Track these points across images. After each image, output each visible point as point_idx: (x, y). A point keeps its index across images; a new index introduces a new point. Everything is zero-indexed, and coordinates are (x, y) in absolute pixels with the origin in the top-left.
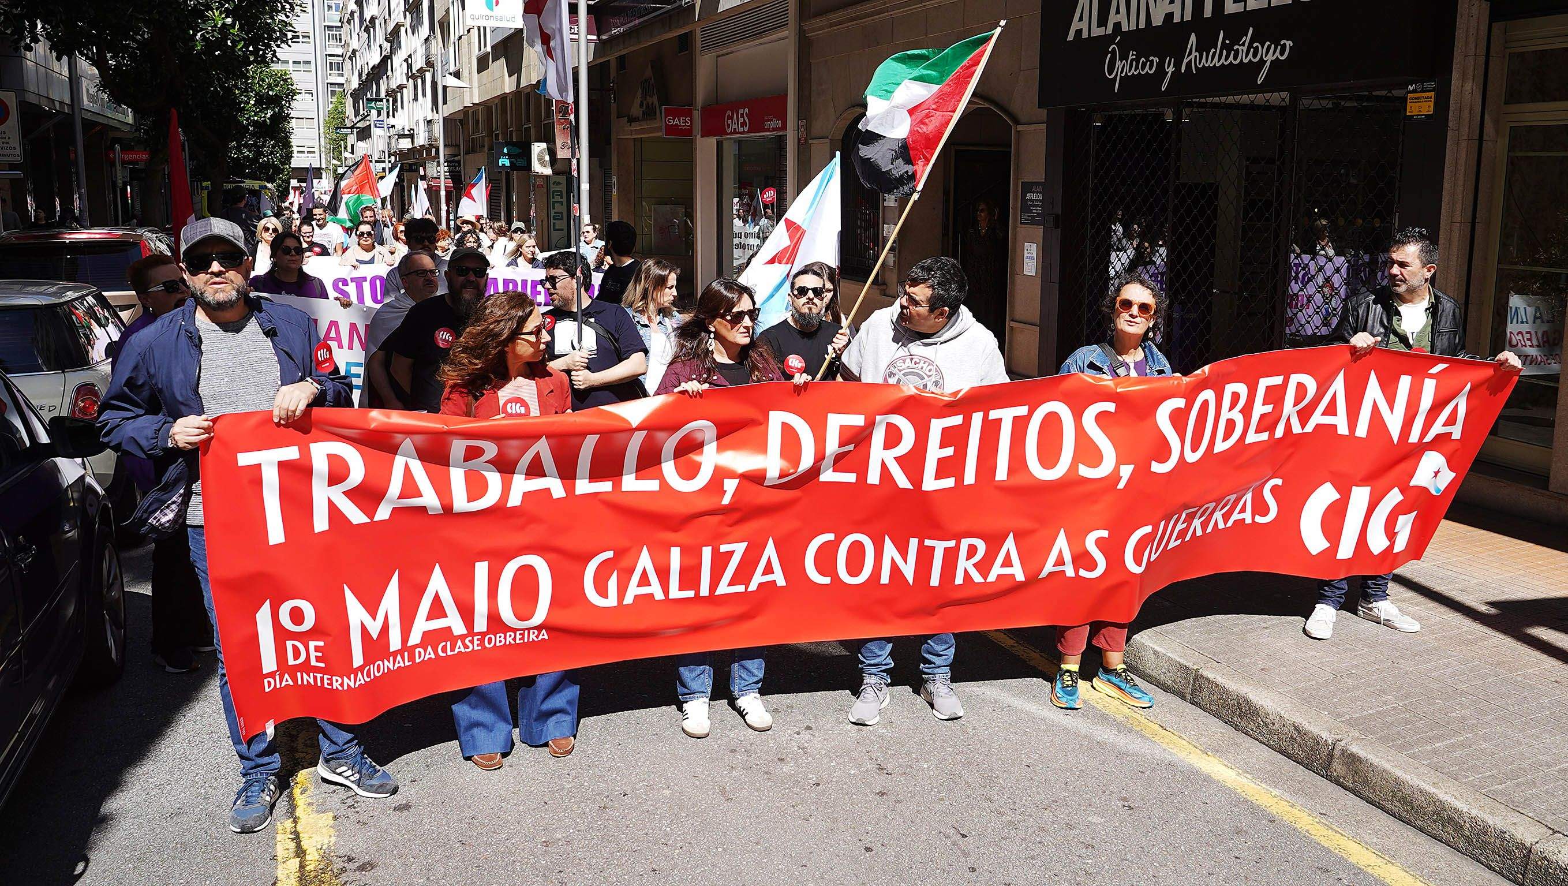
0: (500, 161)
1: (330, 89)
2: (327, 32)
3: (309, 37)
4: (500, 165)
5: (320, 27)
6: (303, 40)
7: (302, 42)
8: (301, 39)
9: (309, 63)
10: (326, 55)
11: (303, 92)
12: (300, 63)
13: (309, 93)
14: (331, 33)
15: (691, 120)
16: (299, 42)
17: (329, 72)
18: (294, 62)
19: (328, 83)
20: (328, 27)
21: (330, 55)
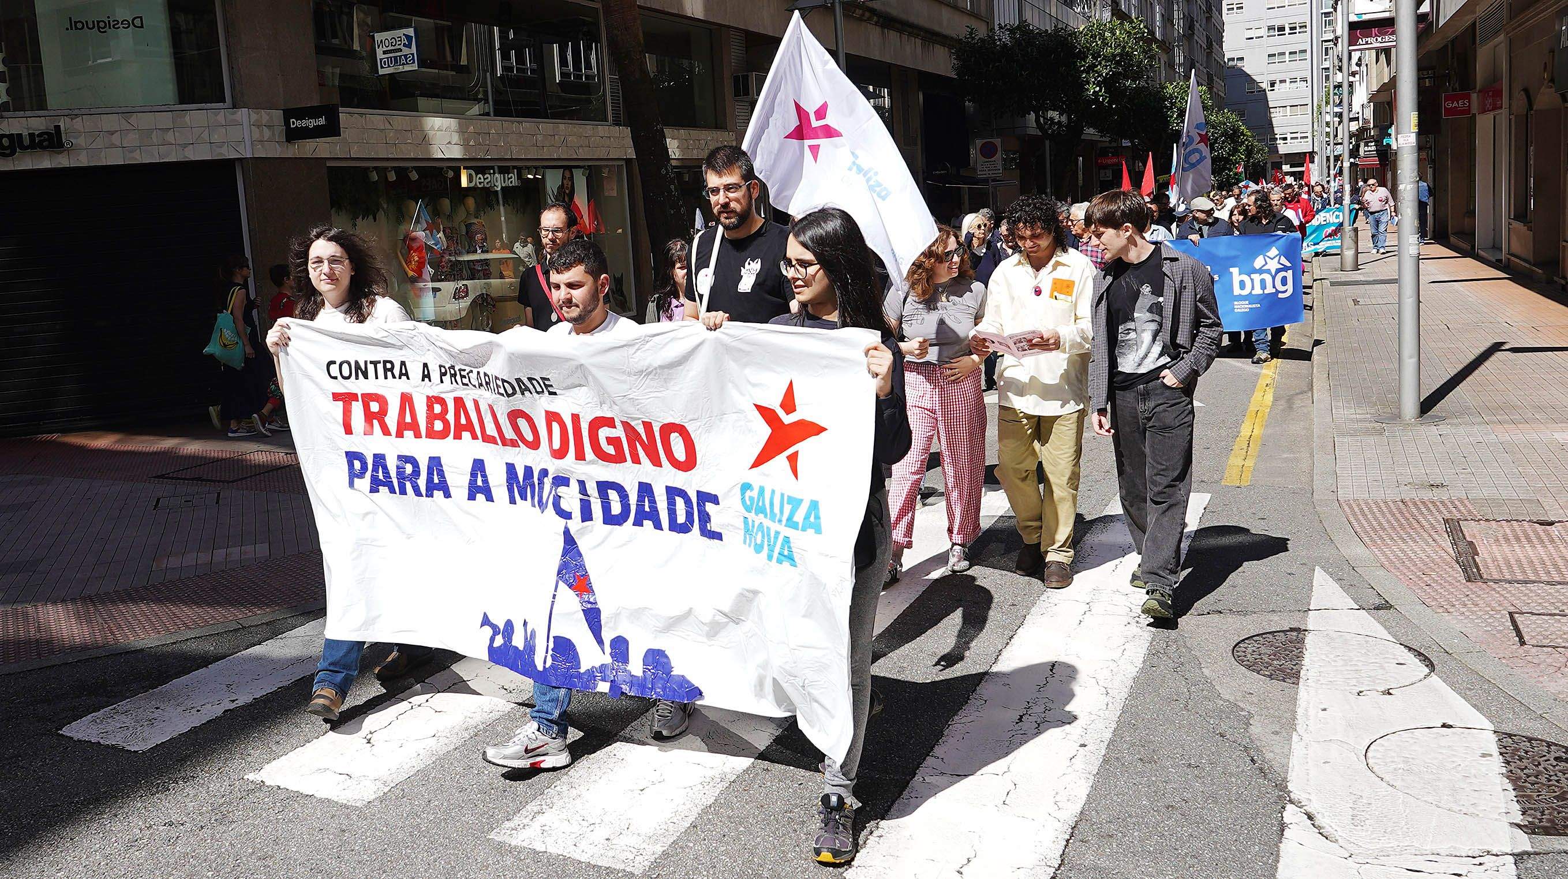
0: (1385, 140)
1: (1324, 74)
2: (1324, 19)
3: (1306, 26)
4: (1385, 144)
5: (1317, 15)
6: (1301, 30)
7: (1299, 33)
8: (1298, 30)
9: (1305, 51)
10: (1322, 41)
11: (1298, 80)
12: (1296, 53)
13: (1304, 81)
14: (1328, 19)
15: (1469, 102)
16: (1296, 33)
17: (1324, 57)
18: (1290, 53)
19: (1323, 69)
20: (1325, 13)
21: (1326, 41)
